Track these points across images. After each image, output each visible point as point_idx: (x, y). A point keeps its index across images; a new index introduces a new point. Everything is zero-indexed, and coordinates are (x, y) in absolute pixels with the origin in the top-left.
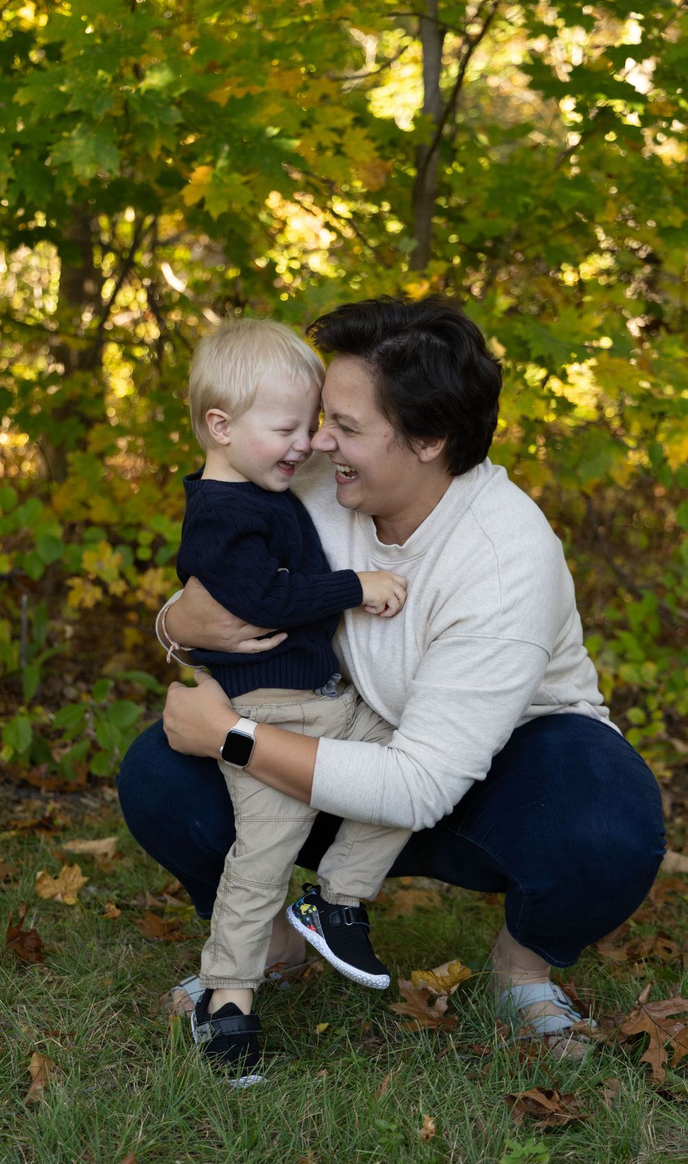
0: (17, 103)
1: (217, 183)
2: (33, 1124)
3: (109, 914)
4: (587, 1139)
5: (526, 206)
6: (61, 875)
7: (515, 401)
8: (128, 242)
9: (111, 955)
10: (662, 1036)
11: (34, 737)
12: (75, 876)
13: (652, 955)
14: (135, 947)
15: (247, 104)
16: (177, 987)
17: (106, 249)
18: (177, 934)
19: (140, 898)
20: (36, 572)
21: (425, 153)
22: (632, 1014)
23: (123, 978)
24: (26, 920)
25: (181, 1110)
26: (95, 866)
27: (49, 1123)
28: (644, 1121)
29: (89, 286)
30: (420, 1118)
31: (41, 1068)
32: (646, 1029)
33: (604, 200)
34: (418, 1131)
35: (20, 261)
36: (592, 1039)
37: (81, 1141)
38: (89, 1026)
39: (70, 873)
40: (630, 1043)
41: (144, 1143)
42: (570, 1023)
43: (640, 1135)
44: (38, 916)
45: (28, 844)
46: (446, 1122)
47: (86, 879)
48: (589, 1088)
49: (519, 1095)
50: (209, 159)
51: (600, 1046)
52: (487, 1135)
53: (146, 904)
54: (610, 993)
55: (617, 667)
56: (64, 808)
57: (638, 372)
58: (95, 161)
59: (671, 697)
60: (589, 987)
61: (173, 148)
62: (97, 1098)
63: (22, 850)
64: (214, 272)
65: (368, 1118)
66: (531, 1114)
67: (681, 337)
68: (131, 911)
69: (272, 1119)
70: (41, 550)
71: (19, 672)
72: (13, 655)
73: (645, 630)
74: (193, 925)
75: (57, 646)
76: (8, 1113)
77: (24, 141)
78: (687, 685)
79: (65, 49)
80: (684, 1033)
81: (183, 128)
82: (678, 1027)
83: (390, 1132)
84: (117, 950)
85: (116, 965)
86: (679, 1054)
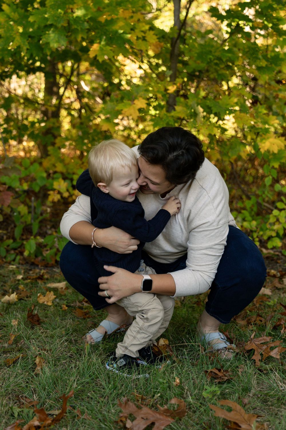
0: (30, 21)
1: (101, 49)
2: (37, 381)
3: (63, 309)
4: (233, 386)
5: (210, 59)
6: (46, 295)
7: (207, 128)
8: (69, 73)
9: (64, 323)
10: (259, 350)
11: (36, 247)
12: (51, 295)
13: (255, 322)
14: (73, 320)
15: (111, 22)
16: (88, 334)
17: (61, 75)
18: (88, 315)
19: (74, 303)
20: (37, 189)
21: (175, 40)
22: (249, 343)
23: (69, 331)
24: (34, 311)
25: (90, 376)
26: (59, 292)
27: (43, 381)
28: (253, 379)
29: (55, 89)
30: (174, 379)
31: (40, 362)
32: (253, 348)
33: (238, 57)
34: (174, 383)
35: (30, 81)
36: (234, 351)
37: (54, 387)
38: (57, 347)
39: (50, 294)
40: (248, 353)
41: (76, 388)
42: (226, 346)
43: (252, 384)
44: (38, 309)
45: (35, 284)
46: (183, 380)
47: (55, 296)
48: (234, 368)
49: (209, 370)
50: (98, 41)
51: (237, 354)
52: (198, 385)
53: (76, 305)
54: (241, 335)
55: (242, 223)
56: (47, 272)
57: (250, 118)
58: (58, 42)
59: (261, 233)
60: (233, 333)
61: (85, 37)
62: (60, 372)
63: (32, 287)
64: (99, 84)
65: (156, 378)
66: (213, 377)
67: (265, 106)
68: (71, 308)
69: (122, 379)
70: (38, 181)
71: (31, 224)
72: (29, 219)
73: (252, 210)
74: (93, 312)
75: (44, 215)
76: (28, 377)
77: (33, 35)
78: (267, 229)
79: (47, 2)
80: (266, 349)
81: (89, 30)
82: (265, 347)
83: (164, 383)
84: (67, 321)
85: (66, 326)
86: (265, 356)
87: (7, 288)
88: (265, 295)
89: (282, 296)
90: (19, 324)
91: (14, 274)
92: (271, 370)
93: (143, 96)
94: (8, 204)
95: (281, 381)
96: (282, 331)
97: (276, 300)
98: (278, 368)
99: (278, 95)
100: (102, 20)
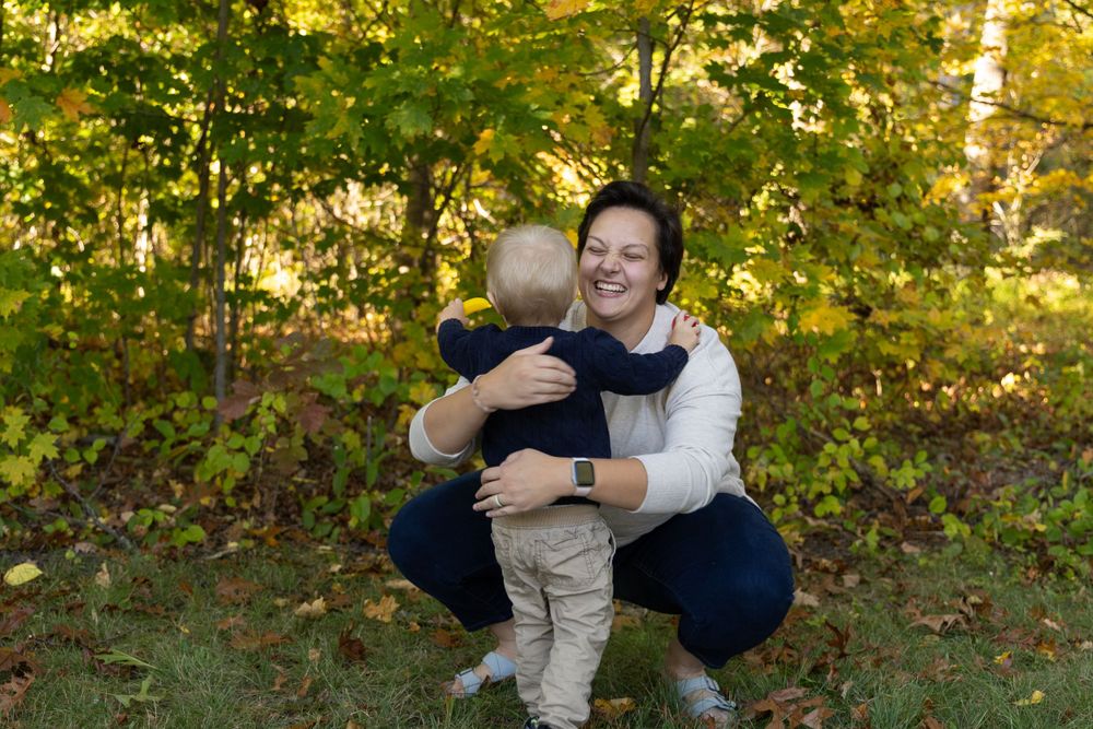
0: (367, 87)
1: (497, 140)
3: (412, 629)
5: (706, 158)
6: (381, 602)
9: (411, 657)
10: (782, 714)
11: (372, 511)
12: (391, 603)
13: (778, 659)
14: (429, 652)
15: (519, 89)
17: (439, 190)
18: (457, 643)
19: (435, 618)
20: (379, 401)
23: (417, 670)
24: (355, 632)
26: (405, 597)
29: (427, 214)
32: (771, 709)
33: (758, 155)
38: (390, 703)
39: (388, 600)
42: (717, 703)
44: (363, 630)
45: (363, 582)
47: (398, 605)
50: (491, 124)
53: (438, 622)
58: (415, 124)
59: (803, 487)
63: (358, 586)
67: (810, 246)
68: (428, 627)
70: (382, 386)
71: (365, 468)
72: (361, 457)
73: (789, 443)
75: (391, 450)
77: (372, 113)
78: (814, 479)
80: (795, 711)
81: (476, 105)
82: (793, 707)
84: (416, 653)
85: (414, 663)
86: (793, 725)
87: (309, 589)
88: (803, 607)
89: (840, 608)
90: (322, 659)
91: (327, 561)
94: (317, 429)
96: (829, 677)
97: (825, 617)
99: (838, 226)
100: (501, 85)
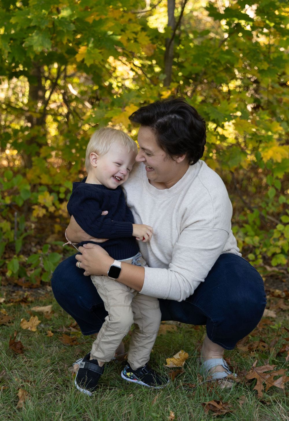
0: (12, 23)
1: (89, 52)
2: (19, 416)
3: (49, 335)
4: (233, 419)
5: (208, 61)
6: (30, 320)
8: (55, 76)
9: (49, 351)
10: (262, 380)
11: (20, 267)
12: (36, 320)
13: (258, 349)
14: (59, 348)
15: (100, 22)
16: (75, 363)
17: (47, 79)
18: (75, 342)
19: (61, 328)
20: (20, 203)
21: (169, 41)
22: (250, 371)
23: (54, 359)
24: (17, 337)
25: (77, 410)
26: (44, 316)
27: (26, 416)
28: (255, 413)
29: (40, 93)
30: (169, 412)
31: (23, 395)
32: (256, 377)
33: (238, 59)
34: (168, 417)
35: (13, 84)
36: (235, 381)
38: (41, 378)
39: (34, 319)
40: (249, 382)
42: (227, 375)
43: (253, 417)
44: (21, 336)
45: (18, 308)
46: (179, 413)
47: (40, 322)
48: (234, 400)
49: (207, 403)
50: (86, 44)
51: (238, 383)
52: (195, 419)
53: (63, 331)
54: (242, 363)
55: (244, 238)
56: (31, 294)
57: (251, 125)
58: (42, 45)
59: (265, 249)
60: (234, 361)
61: (72, 40)
62: (44, 406)
63: (15, 310)
64: (88, 87)
65: (149, 413)
66: (211, 410)
67: (267, 111)
68: (57, 334)
69: (112, 413)
70: (22, 195)
71: (14, 242)
72: (11, 235)
73: (255, 224)
74: (81, 339)
75: (28, 232)
76: (10, 412)
77: (14, 37)
78: (271, 245)
79: (30, 2)
80: (269, 378)
81: (76, 32)
82: (268, 376)
83: (157, 417)
84: (52, 349)
85: (52, 354)
86: (268, 386)
88: (268, 318)
90: (0, 353)
92: (275, 401)
93: (135, 102)
95: (285, 414)
96: (287, 358)
97: (281, 323)
98: (283, 400)
99: (282, 99)
100: (90, 19)
